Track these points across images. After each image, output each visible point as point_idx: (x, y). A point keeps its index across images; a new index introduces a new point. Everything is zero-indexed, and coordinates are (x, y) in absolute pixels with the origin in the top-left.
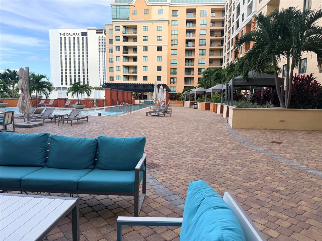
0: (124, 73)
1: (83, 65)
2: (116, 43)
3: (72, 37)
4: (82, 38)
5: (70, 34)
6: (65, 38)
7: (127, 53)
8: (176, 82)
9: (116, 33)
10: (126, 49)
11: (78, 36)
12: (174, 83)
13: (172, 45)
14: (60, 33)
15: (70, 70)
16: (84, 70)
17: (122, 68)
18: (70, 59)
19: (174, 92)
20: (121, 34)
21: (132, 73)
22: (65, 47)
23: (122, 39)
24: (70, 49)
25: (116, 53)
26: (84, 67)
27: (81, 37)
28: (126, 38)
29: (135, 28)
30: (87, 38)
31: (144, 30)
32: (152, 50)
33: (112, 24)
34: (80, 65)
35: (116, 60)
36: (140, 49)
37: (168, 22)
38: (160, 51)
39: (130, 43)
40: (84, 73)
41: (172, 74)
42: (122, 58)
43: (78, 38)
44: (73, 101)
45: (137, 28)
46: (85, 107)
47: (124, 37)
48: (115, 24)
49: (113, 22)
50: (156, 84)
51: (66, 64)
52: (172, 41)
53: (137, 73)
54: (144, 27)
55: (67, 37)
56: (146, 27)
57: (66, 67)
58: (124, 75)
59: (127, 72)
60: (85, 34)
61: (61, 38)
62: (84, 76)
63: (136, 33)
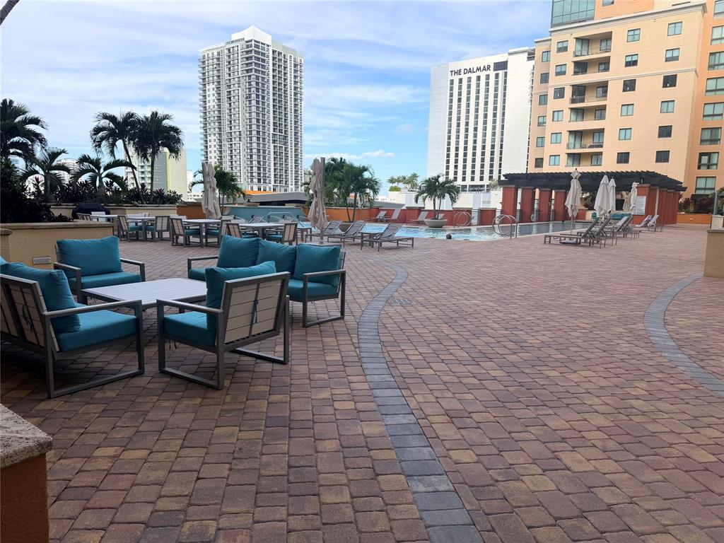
0: (568, 148)
1: (494, 134)
2: (555, 82)
3: (474, 77)
4: (494, 75)
5: (470, 71)
6: (461, 81)
7: (583, 101)
8: (717, 165)
9: (556, 58)
10: (579, 91)
11: (488, 72)
12: (708, 168)
13: (711, 67)
14: (452, 72)
15: (466, 149)
16: (493, 147)
17: (565, 137)
18: (467, 124)
19: (708, 192)
20: (568, 59)
21: (591, 147)
22: (459, 100)
23: (570, 68)
24: (469, 104)
25: (553, 104)
26: (493, 140)
27: (492, 73)
28: (581, 67)
29: (607, 37)
30: (506, 73)
31: (630, 38)
32: (649, 86)
33: (551, 38)
34: (485, 136)
35: (553, 121)
36: (615, 88)
37: (701, 7)
38: (670, 86)
39: (592, 77)
40: (492, 153)
41: (705, 143)
42: (567, 112)
43: (488, 77)
44: (433, 214)
45: (611, 38)
46: (446, 225)
47: (576, 63)
48: (557, 38)
49: (552, 34)
50: (576, 174)
51: (458, 137)
52: (713, 57)
53: (601, 146)
54: (631, 33)
55: (465, 77)
56: (637, 32)
57: (457, 143)
58: (568, 154)
59: (578, 145)
60: (502, 66)
61: (452, 82)
62: (492, 160)
63: (608, 50)
